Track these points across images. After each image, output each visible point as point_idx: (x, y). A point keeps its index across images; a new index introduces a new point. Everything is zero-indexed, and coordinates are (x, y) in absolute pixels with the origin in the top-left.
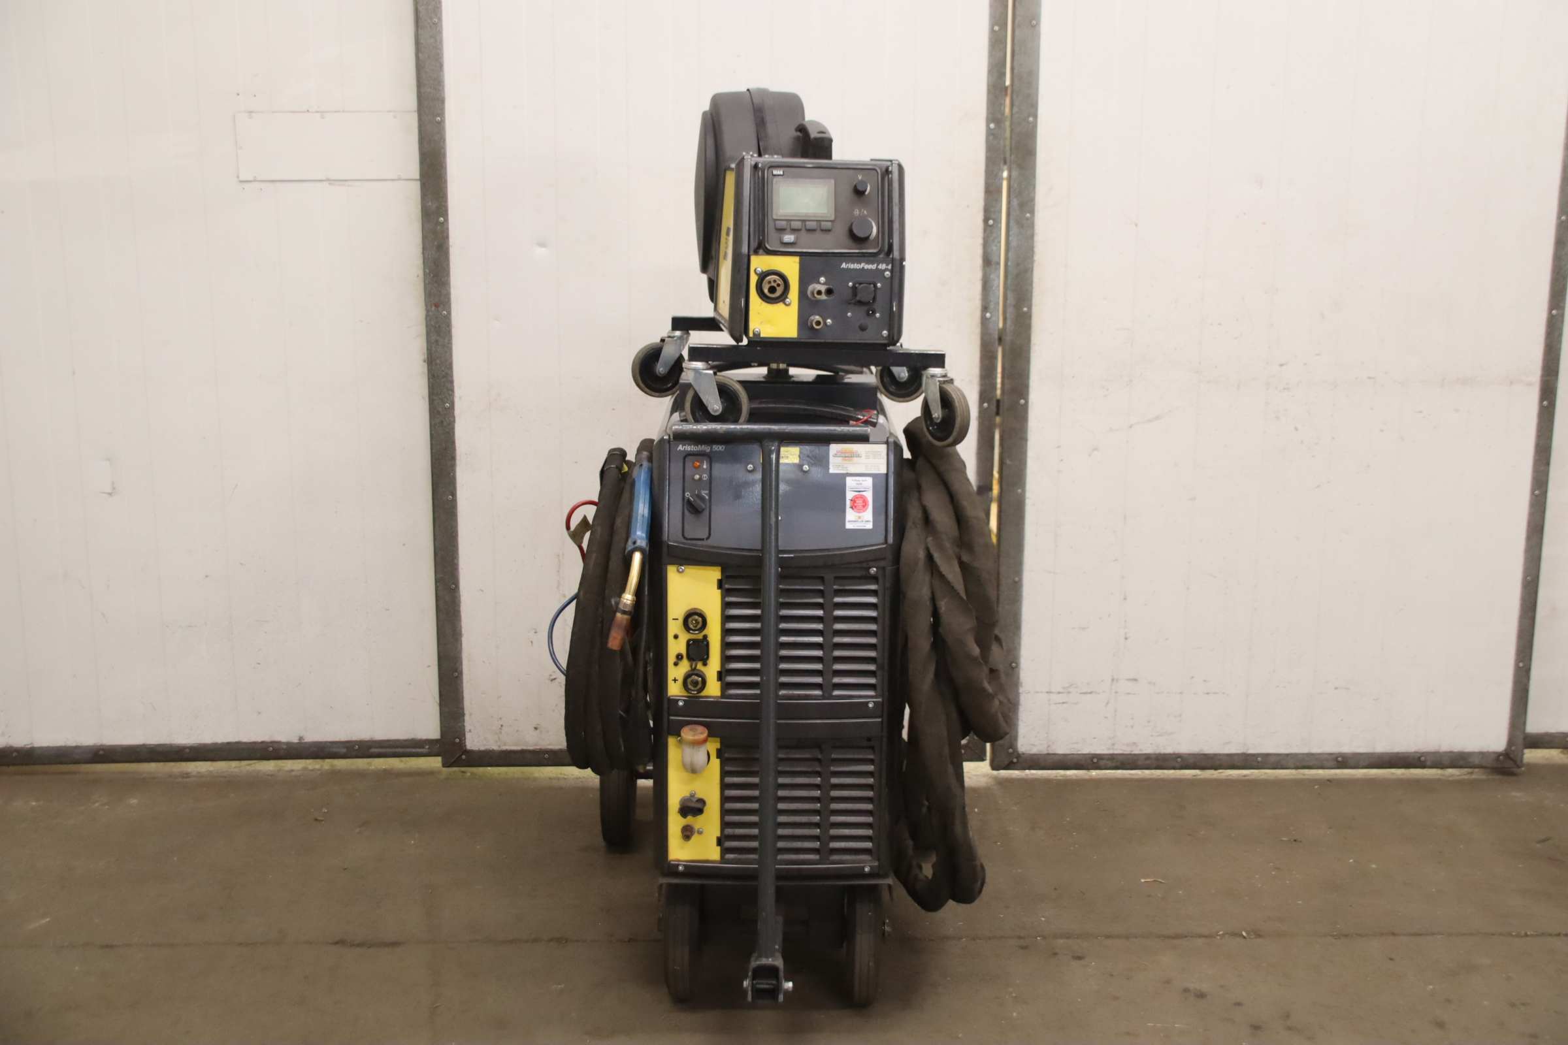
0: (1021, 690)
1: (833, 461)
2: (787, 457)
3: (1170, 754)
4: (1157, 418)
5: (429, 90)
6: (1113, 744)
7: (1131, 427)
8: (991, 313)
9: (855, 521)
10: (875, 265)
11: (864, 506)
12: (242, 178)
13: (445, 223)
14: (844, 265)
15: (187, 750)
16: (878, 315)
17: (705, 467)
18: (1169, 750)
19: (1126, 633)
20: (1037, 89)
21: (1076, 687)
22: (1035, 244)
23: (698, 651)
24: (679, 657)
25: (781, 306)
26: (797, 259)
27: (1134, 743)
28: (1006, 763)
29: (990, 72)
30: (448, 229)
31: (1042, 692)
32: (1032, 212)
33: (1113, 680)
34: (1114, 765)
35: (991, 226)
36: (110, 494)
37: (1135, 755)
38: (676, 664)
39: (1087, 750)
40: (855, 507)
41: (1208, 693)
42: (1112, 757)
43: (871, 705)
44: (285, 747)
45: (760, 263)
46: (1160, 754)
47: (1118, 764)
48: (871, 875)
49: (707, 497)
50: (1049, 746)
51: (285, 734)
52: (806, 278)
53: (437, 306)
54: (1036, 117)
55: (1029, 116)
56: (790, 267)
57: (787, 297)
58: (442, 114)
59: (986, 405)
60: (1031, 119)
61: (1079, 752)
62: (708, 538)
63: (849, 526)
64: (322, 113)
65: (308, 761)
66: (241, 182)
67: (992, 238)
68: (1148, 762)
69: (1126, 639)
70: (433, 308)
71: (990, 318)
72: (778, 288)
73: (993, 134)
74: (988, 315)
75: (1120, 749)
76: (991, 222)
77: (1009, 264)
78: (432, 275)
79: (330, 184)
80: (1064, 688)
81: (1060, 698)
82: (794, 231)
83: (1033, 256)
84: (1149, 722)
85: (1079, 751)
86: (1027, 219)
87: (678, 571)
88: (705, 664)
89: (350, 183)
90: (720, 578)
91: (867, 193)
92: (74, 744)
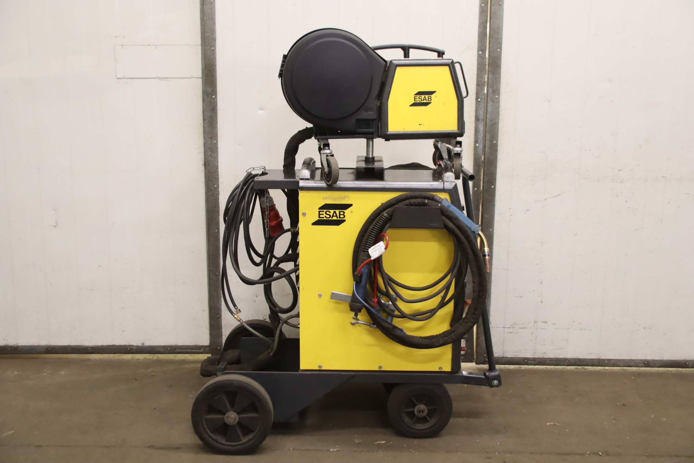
0: (490, 326)
3: (562, 358)
4: (559, 195)
5: (208, 34)
6: (535, 353)
7: (545, 200)
8: (479, 144)
12: (118, 77)
13: (216, 99)
15: (90, 348)
18: (562, 357)
19: (542, 299)
20: (502, 36)
21: (517, 325)
22: (500, 110)
27: (545, 353)
28: (483, 361)
29: (479, 27)
30: (217, 101)
31: (500, 327)
32: (499, 95)
33: (535, 322)
34: (535, 363)
35: (479, 101)
36: (55, 226)
37: (545, 358)
39: (521, 355)
41: (581, 329)
42: (534, 359)
44: (135, 348)
46: (557, 358)
47: (537, 363)
50: (503, 353)
51: (135, 341)
53: (211, 138)
54: (501, 49)
55: (498, 48)
58: (214, 46)
59: (476, 189)
60: (499, 50)
61: (518, 357)
64: (156, 46)
65: (147, 355)
66: (118, 78)
67: (480, 107)
68: (552, 362)
69: (542, 302)
70: (210, 139)
71: (479, 146)
73: (481, 57)
74: (477, 145)
75: (538, 355)
76: (479, 100)
77: (487, 120)
78: (209, 124)
79: (159, 80)
80: (511, 326)
81: (511, 330)
83: (499, 116)
84: (552, 343)
85: (518, 356)
86: (496, 98)
89: (169, 79)
92: (37, 345)
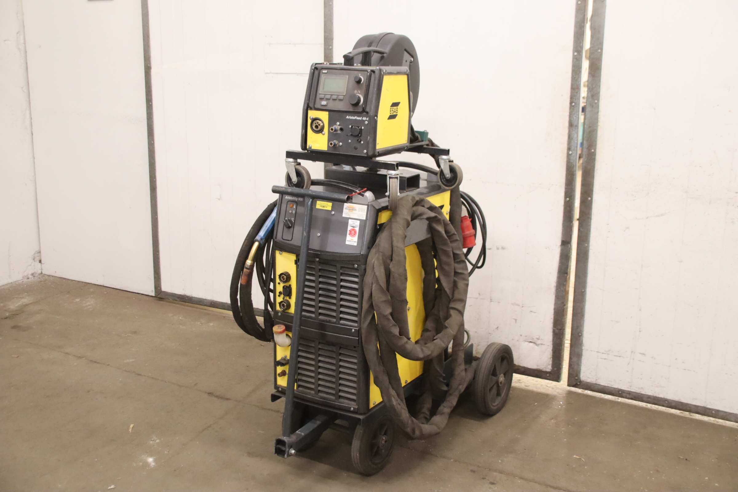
0: (583, 348)
1: (345, 211)
2: (327, 207)
3: (661, 398)
4: (662, 215)
6: (631, 386)
7: (647, 218)
8: (572, 151)
9: (350, 241)
10: (361, 118)
11: (354, 234)
12: (266, 72)
14: (347, 117)
16: (362, 142)
17: (294, 207)
18: (661, 396)
19: (640, 329)
20: (603, 35)
21: (612, 352)
22: (599, 117)
23: (287, 291)
24: (280, 293)
25: (320, 134)
26: (327, 113)
27: (642, 388)
28: (574, 383)
29: (576, 26)
31: (594, 351)
32: (598, 100)
33: (632, 352)
34: (630, 397)
35: (573, 106)
36: (219, 199)
37: (642, 394)
38: (279, 296)
39: (616, 386)
40: (351, 234)
41: (685, 370)
42: (629, 393)
43: (353, 330)
45: (312, 114)
46: (656, 397)
47: (633, 397)
48: (353, 412)
49: (293, 221)
50: (596, 380)
52: (331, 122)
54: (602, 49)
55: (598, 49)
56: (324, 116)
57: (323, 131)
58: (332, 45)
60: (599, 51)
61: (612, 387)
62: (291, 240)
63: (347, 243)
64: (295, 44)
67: (574, 113)
68: (649, 399)
69: (640, 331)
71: (571, 154)
72: (319, 126)
73: (576, 59)
74: (570, 152)
75: (634, 389)
76: (573, 104)
77: (585, 126)
80: (605, 351)
81: (604, 356)
82: (327, 99)
83: (597, 122)
84: (651, 378)
85: (612, 385)
86: (596, 103)
87: (280, 253)
88: (290, 298)
90: (295, 259)
91: (362, 83)
92: (204, 298)
